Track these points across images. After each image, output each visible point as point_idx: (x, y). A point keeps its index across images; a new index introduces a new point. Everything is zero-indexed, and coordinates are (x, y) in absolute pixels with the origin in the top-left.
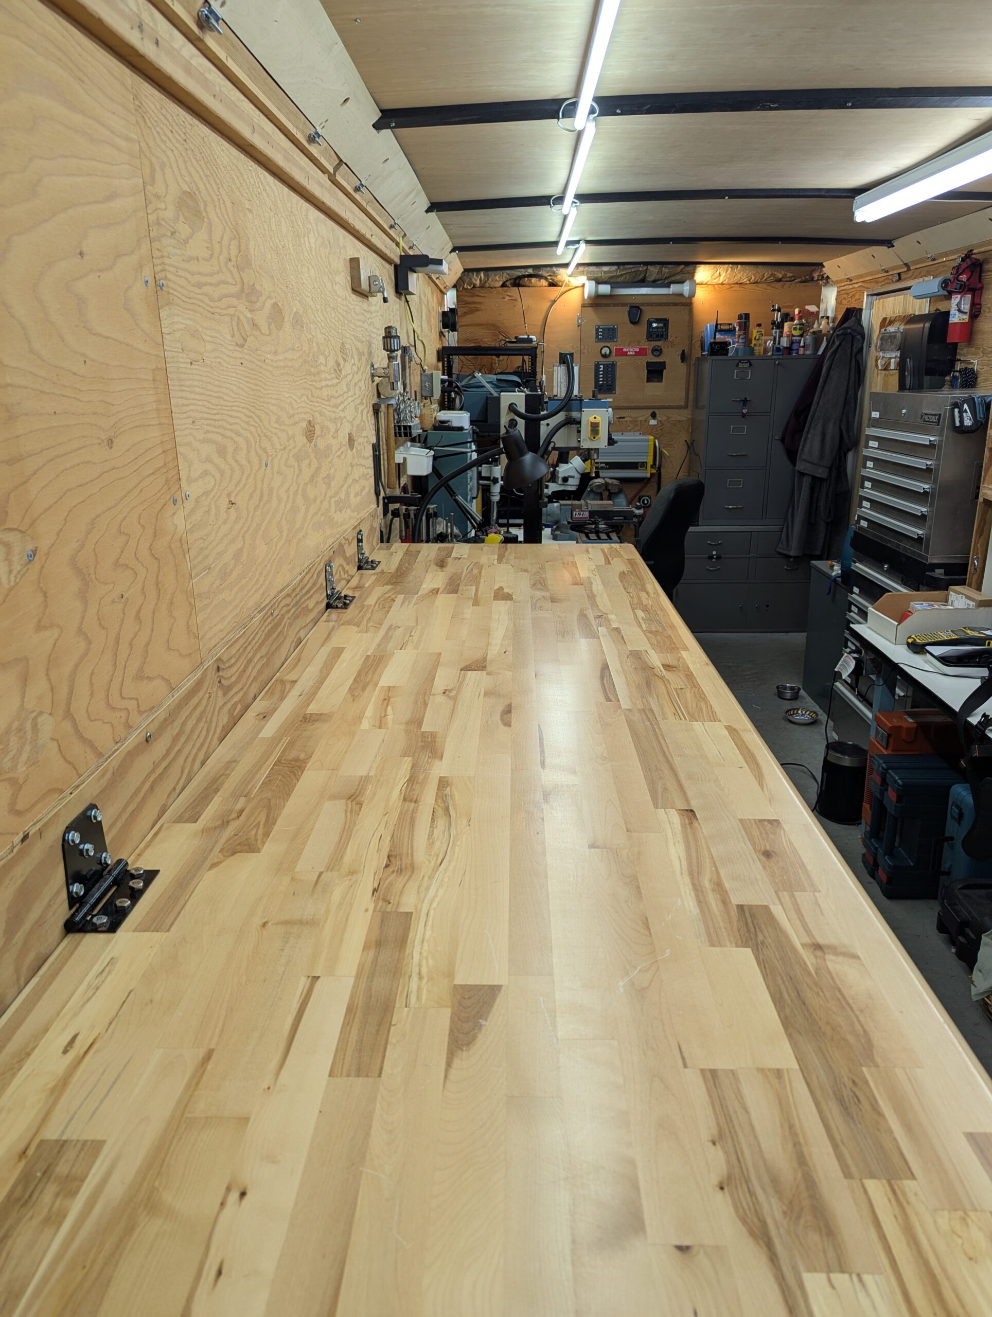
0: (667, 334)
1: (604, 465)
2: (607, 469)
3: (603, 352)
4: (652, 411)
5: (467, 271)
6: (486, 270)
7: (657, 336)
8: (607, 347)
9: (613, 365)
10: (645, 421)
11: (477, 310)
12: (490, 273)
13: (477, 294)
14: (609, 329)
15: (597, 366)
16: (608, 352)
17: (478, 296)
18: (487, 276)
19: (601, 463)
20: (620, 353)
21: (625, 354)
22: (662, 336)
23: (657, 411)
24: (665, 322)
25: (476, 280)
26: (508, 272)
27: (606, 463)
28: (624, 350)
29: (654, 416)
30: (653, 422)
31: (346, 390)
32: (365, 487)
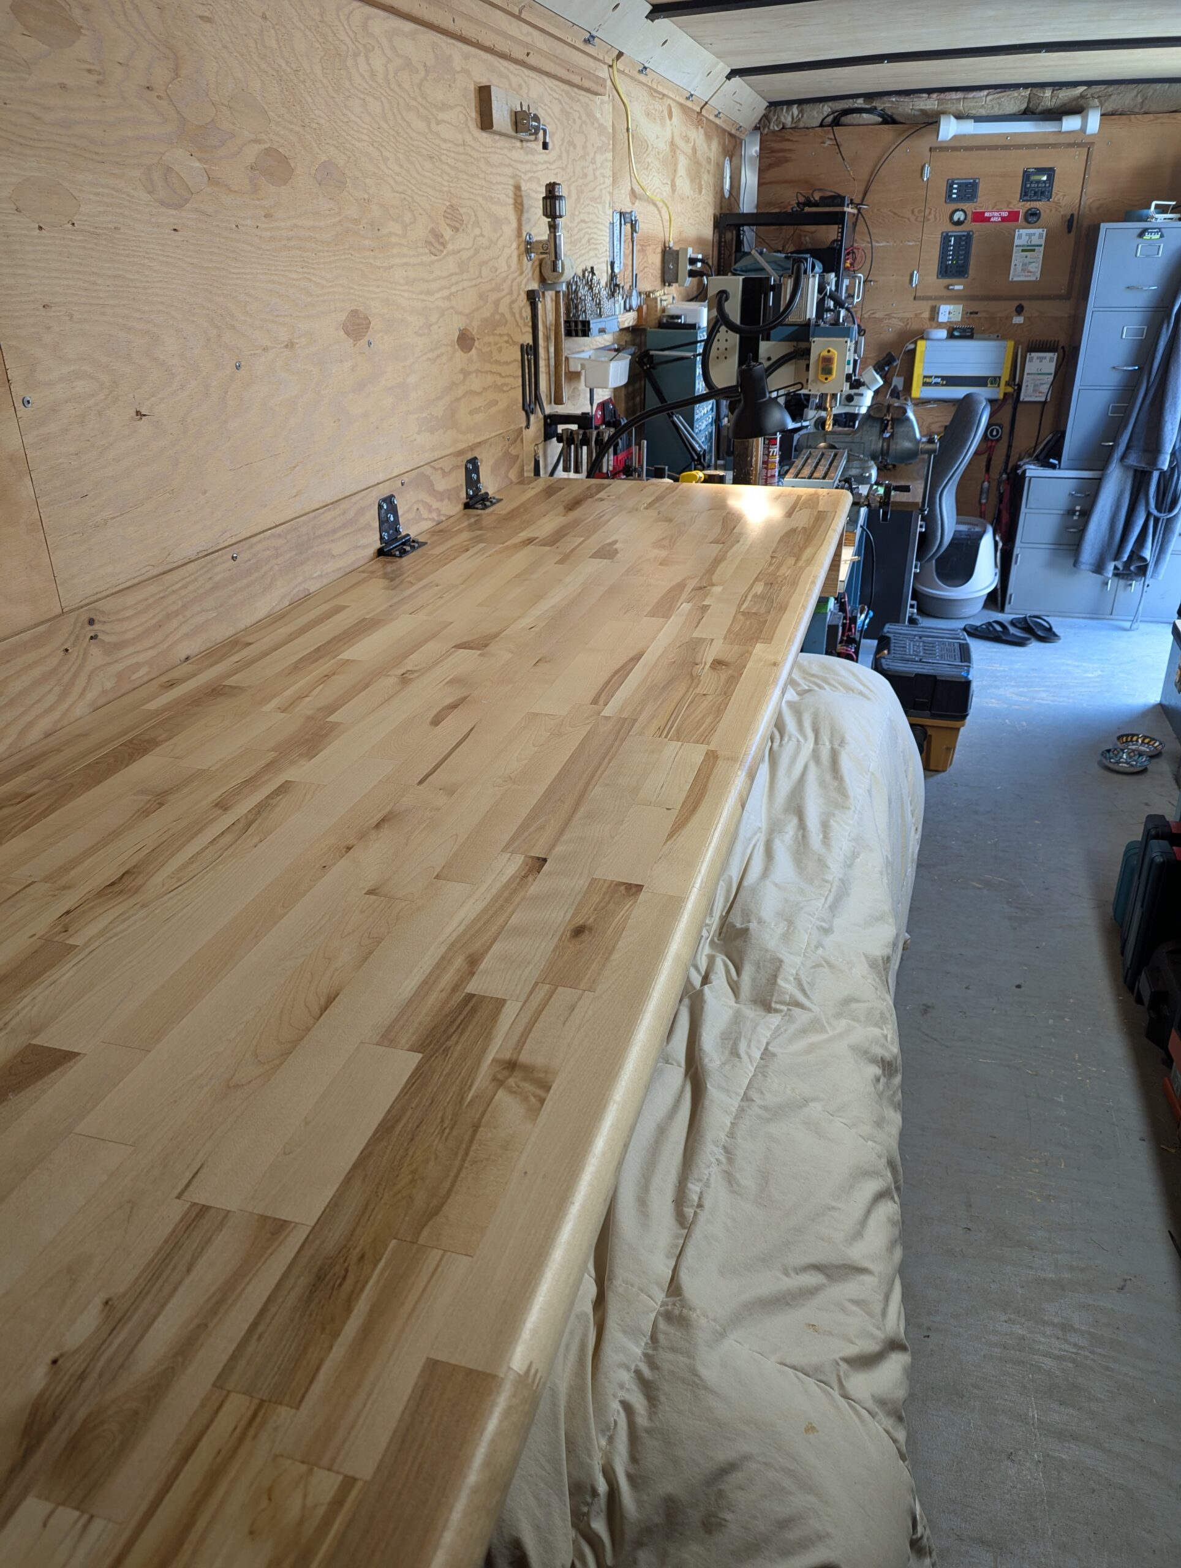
0: (1051, 192)
1: (939, 380)
2: (943, 385)
3: (955, 218)
4: (1017, 303)
5: (774, 105)
6: (800, 102)
7: (1035, 193)
8: (963, 210)
9: (968, 237)
10: (1007, 318)
11: (786, 160)
12: (804, 106)
13: (787, 137)
14: (967, 184)
15: (946, 238)
16: (962, 218)
17: (789, 140)
18: (801, 111)
19: (936, 377)
20: (979, 217)
21: (988, 219)
22: (1042, 193)
23: (1025, 303)
24: (1050, 172)
25: (785, 118)
26: (830, 104)
27: (943, 378)
28: (987, 215)
29: (1020, 310)
30: (1018, 320)
31: (457, 271)
32: (497, 402)
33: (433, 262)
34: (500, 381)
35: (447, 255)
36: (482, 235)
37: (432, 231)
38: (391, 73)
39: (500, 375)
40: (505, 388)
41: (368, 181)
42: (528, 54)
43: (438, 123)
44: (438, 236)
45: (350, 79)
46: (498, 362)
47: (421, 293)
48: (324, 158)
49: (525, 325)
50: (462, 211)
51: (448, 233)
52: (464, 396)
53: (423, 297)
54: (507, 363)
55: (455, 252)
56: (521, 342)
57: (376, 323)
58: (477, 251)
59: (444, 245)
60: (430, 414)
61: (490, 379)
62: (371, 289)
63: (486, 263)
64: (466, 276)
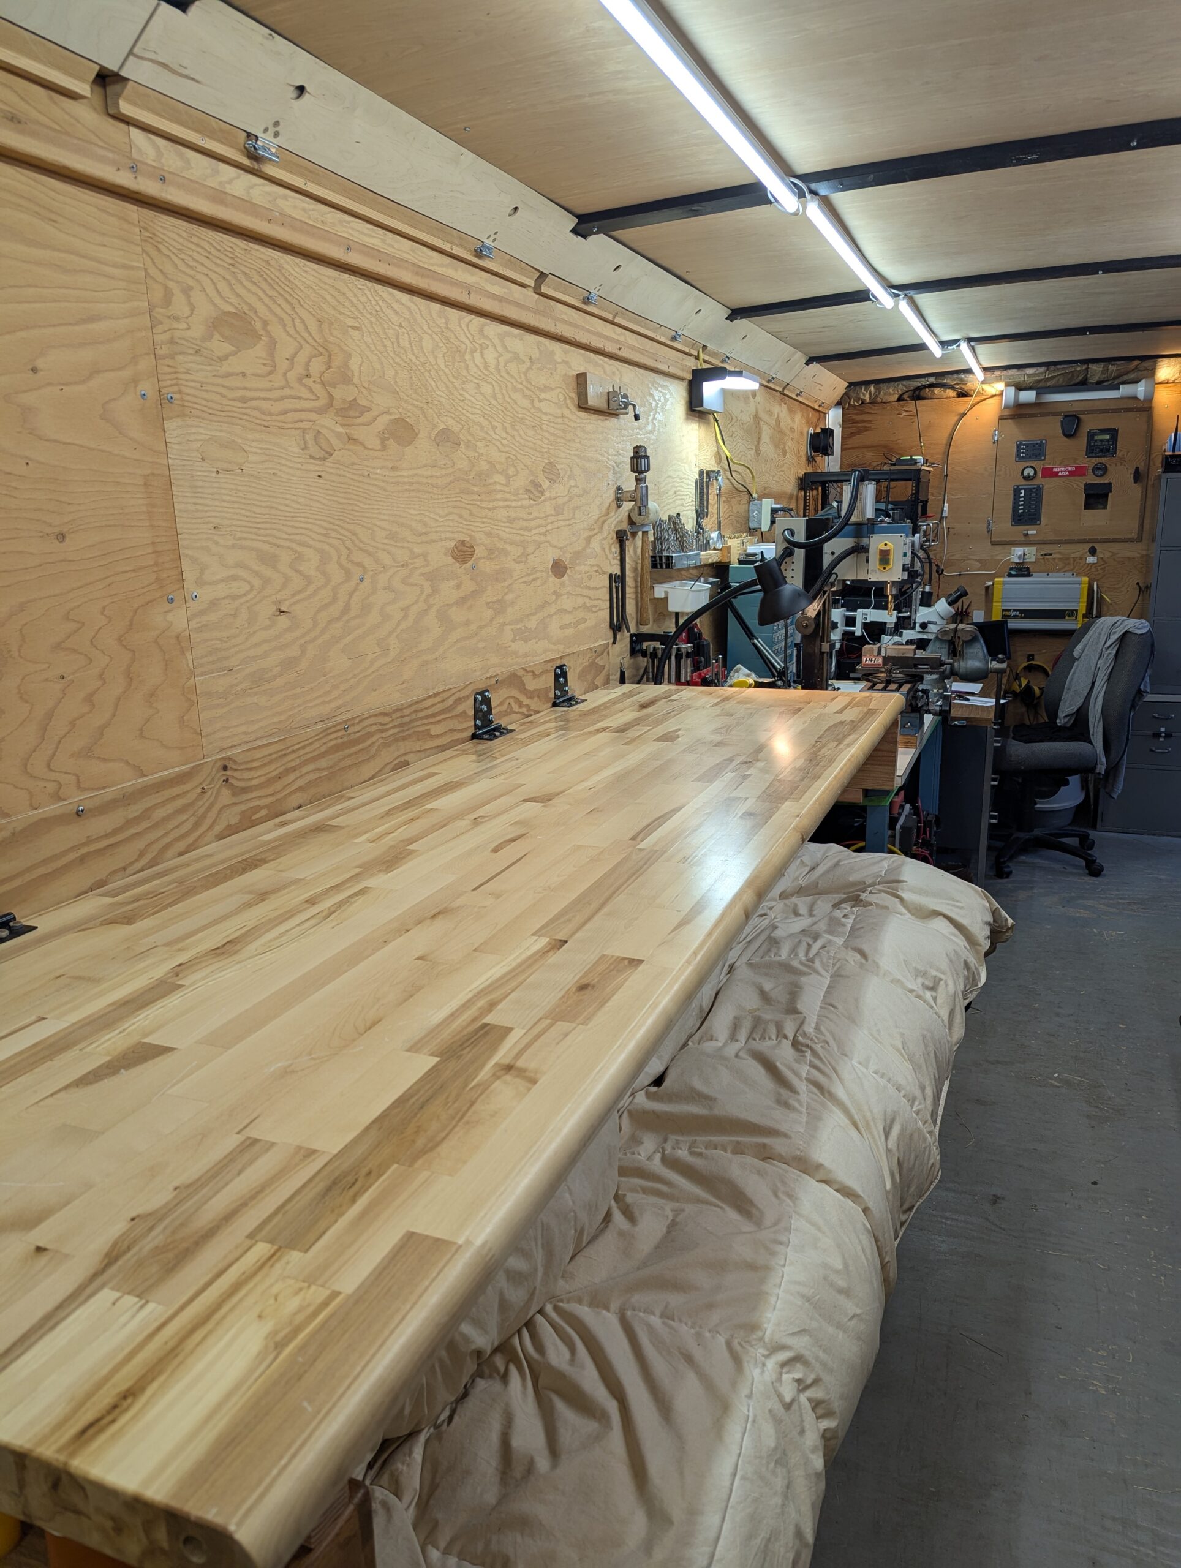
0: (1115, 448)
1: (1018, 613)
2: (1021, 618)
3: (1026, 473)
4: (1090, 545)
5: (852, 385)
6: (877, 382)
7: (1101, 451)
8: (1031, 467)
9: (1039, 490)
10: (1081, 559)
11: (867, 429)
12: (881, 385)
13: (867, 410)
14: (1034, 445)
15: (1017, 491)
16: (1032, 473)
17: (868, 413)
18: (878, 390)
19: (1014, 610)
20: (1049, 473)
21: (1056, 474)
22: (1108, 450)
23: (1096, 546)
24: (1114, 433)
25: (864, 395)
26: (904, 383)
27: (1021, 611)
28: (1054, 470)
29: (1093, 552)
30: (1091, 560)
31: (553, 512)
32: (586, 620)
33: (531, 506)
34: (589, 603)
35: (545, 500)
36: (577, 486)
37: (532, 482)
38: (502, 364)
39: (590, 598)
40: (594, 609)
41: (478, 444)
42: (620, 349)
43: (540, 401)
44: (537, 486)
45: (467, 368)
46: (588, 588)
47: (520, 529)
48: (442, 426)
49: (614, 558)
50: (559, 467)
51: (546, 484)
52: (555, 613)
53: (522, 532)
54: (597, 589)
55: (551, 499)
56: (610, 572)
57: (480, 551)
58: (571, 499)
59: (542, 493)
60: (525, 626)
61: (580, 601)
62: (476, 524)
63: (578, 507)
64: (561, 517)
